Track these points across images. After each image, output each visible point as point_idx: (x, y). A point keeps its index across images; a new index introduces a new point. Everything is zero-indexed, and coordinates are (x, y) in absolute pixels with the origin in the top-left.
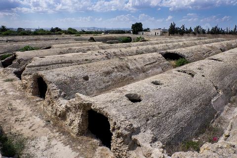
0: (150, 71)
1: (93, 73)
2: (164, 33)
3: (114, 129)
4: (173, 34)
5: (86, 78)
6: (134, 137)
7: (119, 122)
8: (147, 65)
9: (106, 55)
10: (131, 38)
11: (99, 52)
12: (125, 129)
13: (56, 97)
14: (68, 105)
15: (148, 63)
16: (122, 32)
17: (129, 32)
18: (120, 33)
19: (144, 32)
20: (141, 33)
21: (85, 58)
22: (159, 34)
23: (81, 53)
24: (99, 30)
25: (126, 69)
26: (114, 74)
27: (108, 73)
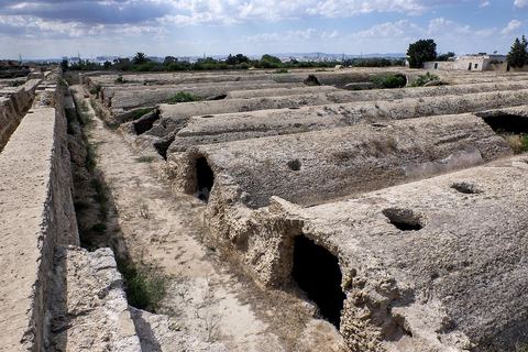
0: (449, 158)
1: (311, 156)
2: (493, 63)
3: (350, 286)
4: (521, 66)
5: (295, 165)
6: (396, 310)
7: (363, 270)
8: (443, 142)
9: (342, 116)
10: (404, 77)
11: (326, 109)
12: (377, 289)
13: (230, 201)
14: (253, 220)
15: (445, 138)
16: (385, 63)
17: (400, 63)
18: (378, 66)
19: (440, 64)
20: (432, 64)
21: (295, 122)
22: (480, 67)
23: (287, 110)
24: (330, 59)
25: (389, 149)
26: (358, 160)
27: (344, 157)
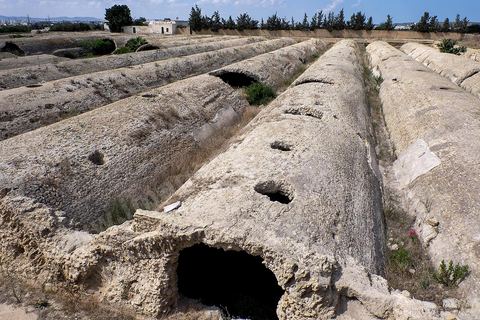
0: (217, 117)
1: (108, 143)
2: (179, 27)
3: (291, 282)
4: (199, 30)
5: (96, 159)
6: (338, 284)
8: (207, 103)
9: (93, 89)
10: (112, 41)
11: (73, 83)
12: (322, 274)
13: (46, 232)
14: (103, 247)
15: (207, 99)
16: (82, 27)
17: (99, 27)
18: (78, 30)
19: (137, 28)
20: (130, 29)
21: (44, 103)
22: (171, 31)
23: (24, 89)
24: (13, 23)
25: (174, 119)
26: (155, 136)
27: (141, 136)
